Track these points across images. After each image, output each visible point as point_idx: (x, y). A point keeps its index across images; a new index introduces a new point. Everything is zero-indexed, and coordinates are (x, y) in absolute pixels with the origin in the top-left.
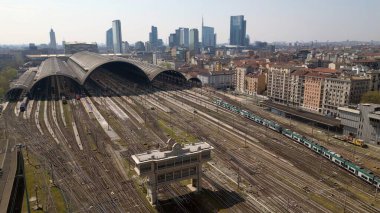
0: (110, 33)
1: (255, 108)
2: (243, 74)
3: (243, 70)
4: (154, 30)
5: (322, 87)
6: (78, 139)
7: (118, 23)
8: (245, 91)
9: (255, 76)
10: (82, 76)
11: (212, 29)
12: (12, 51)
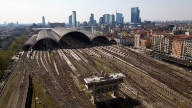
0: (70, 17)
1: (145, 56)
2: (138, 38)
3: (139, 36)
4: (92, 15)
5: (183, 45)
6: (57, 70)
7: (75, 12)
8: (139, 47)
9: (145, 39)
10: (58, 39)
12: (25, 26)
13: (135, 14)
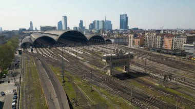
9: (138, 38)
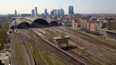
3: (74, 21)
4: (46, 10)
7: (36, 8)
9: (77, 23)
10: (30, 23)
11: (63, 10)
13: (71, 9)
